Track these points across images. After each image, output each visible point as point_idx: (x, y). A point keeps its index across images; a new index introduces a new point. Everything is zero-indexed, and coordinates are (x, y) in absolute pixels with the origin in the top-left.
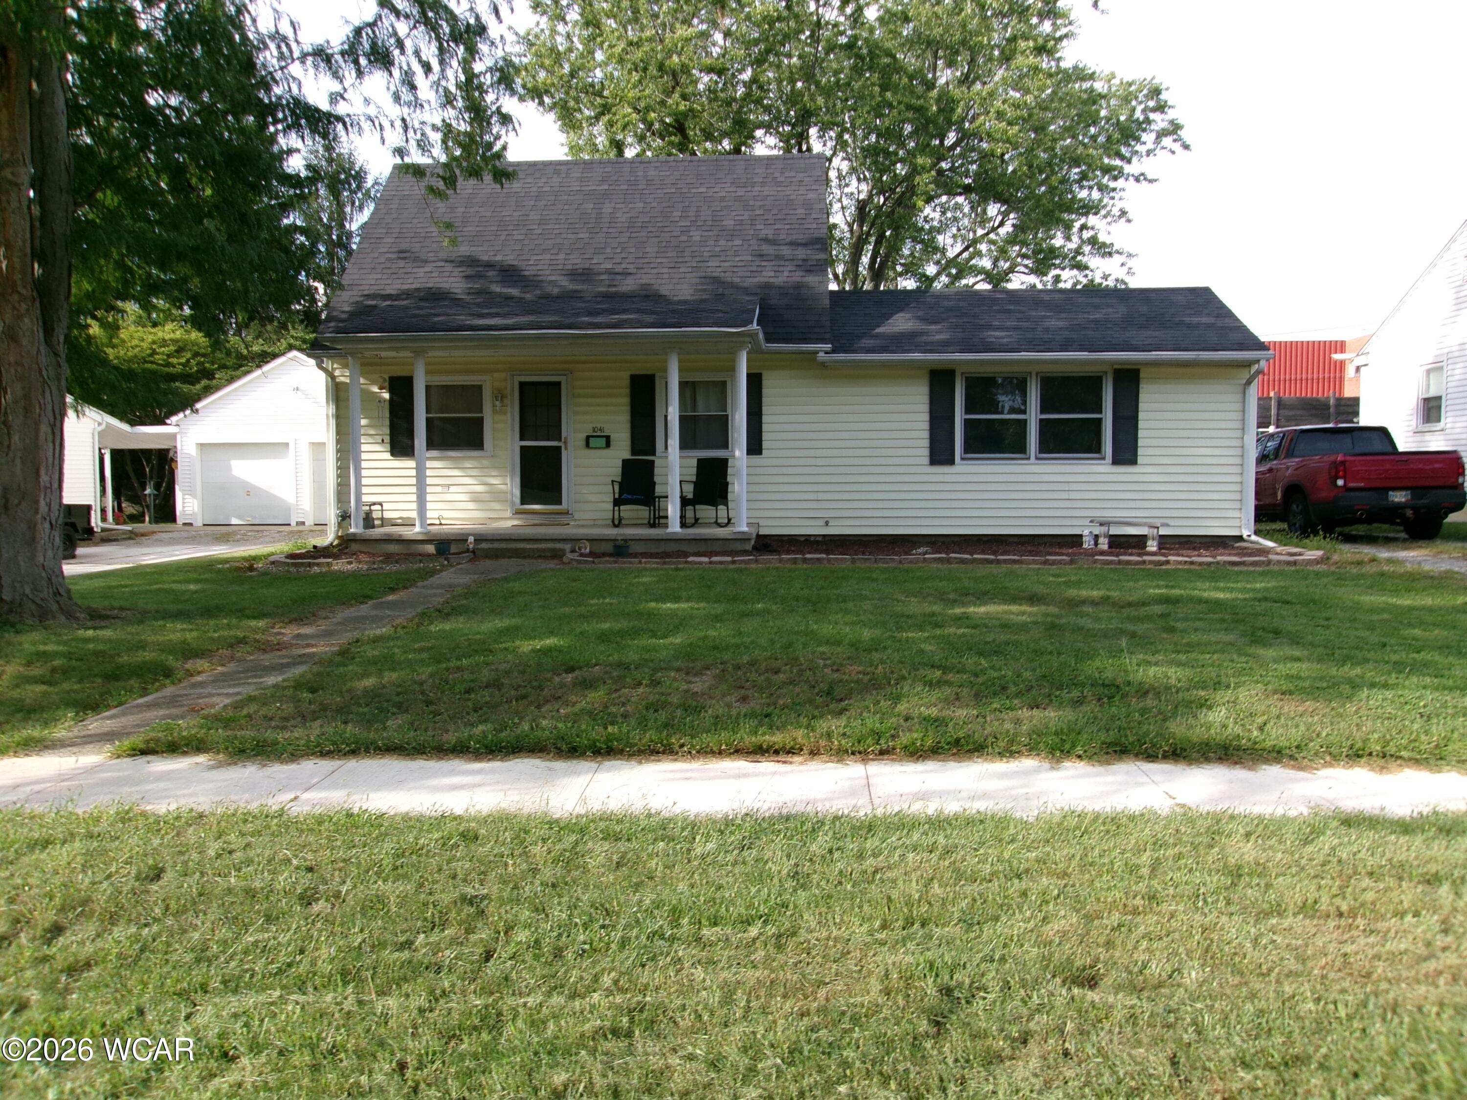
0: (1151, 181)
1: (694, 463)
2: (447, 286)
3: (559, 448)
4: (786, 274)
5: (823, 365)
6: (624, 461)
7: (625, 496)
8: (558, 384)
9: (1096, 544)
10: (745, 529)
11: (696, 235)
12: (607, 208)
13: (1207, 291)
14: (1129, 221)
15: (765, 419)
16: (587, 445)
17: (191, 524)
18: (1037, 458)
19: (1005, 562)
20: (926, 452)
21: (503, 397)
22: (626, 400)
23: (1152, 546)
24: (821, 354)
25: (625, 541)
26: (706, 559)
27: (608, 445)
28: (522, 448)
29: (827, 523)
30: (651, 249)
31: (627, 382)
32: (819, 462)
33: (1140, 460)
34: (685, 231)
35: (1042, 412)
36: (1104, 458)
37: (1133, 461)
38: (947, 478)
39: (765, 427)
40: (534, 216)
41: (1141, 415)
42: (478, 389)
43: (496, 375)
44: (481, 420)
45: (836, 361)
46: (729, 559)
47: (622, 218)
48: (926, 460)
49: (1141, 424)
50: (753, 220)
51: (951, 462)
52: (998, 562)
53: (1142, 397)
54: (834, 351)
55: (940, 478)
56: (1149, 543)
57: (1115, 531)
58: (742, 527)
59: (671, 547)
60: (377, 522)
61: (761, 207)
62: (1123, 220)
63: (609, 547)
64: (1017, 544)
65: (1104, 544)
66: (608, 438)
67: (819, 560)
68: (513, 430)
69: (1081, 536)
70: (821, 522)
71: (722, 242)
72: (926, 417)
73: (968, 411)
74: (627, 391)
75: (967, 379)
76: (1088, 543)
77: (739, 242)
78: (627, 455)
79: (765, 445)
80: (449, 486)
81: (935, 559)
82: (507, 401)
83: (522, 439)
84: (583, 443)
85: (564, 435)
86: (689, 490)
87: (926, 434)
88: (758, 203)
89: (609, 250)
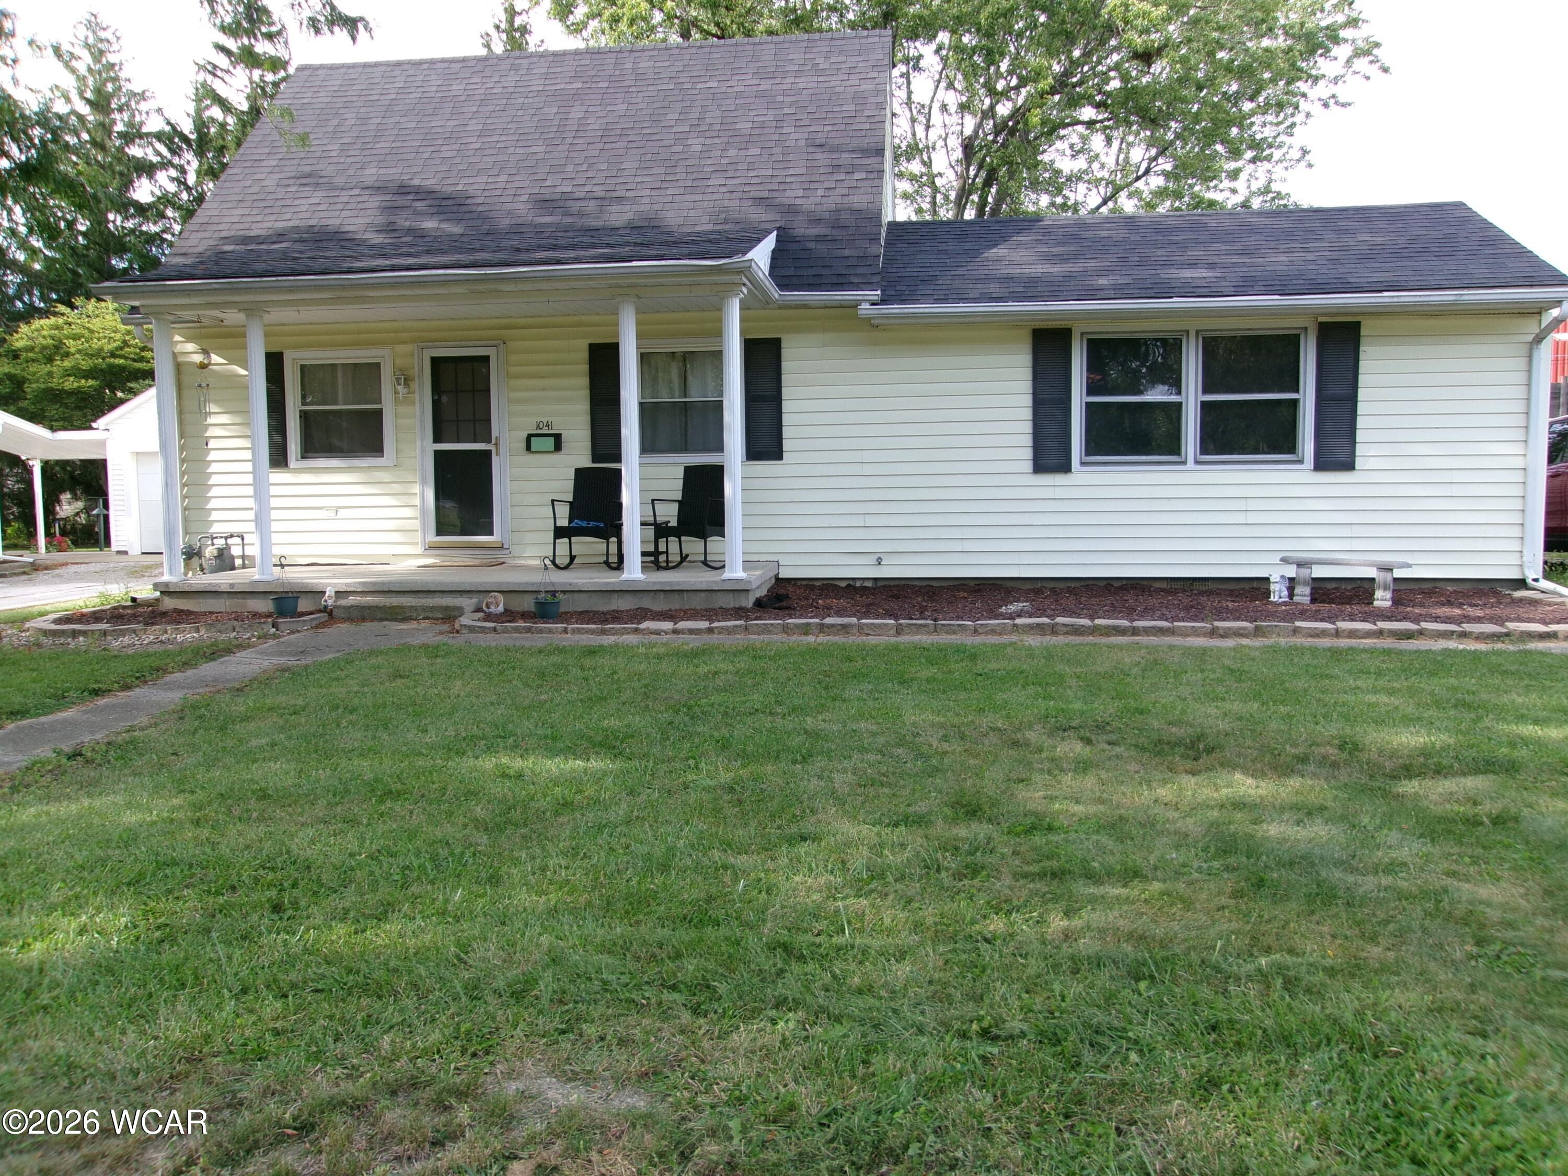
0: (1343, 105)
1: (680, 472)
2: (337, 222)
3: (489, 452)
4: (820, 192)
5: (870, 324)
6: (578, 471)
7: (577, 523)
8: (486, 359)
9: (1291, 595)
10: (740, 574)
11: (696, 144)
12: (577, 112)
13: (1460, 205)
14: (1310, 166)
15: (786, 406)
16: (528, 448)
17: (126, 553)
18: (1197, 462)
19: (1147, 631)
20: (1028, 454)
21: (407, 381)
22: (584, 381)
23: (1382, 599)
24: (865, 306)
25: (554, 593)
26: (667, 625)
27: (558, 447)
28: (437, 453)
29: (879, 562)
30: (629, 165)
31: (584, 355)
32: (867, 469)
33: (1359, 463)
34: (681, 138)
35: (1206, 391)
36: (1301, 462)
37: (1348, 465)
38: (1060, 492)
39: (786, 419)
40: (475, 125)
41: (1362, 394)
42: (375, 368)
43: (400, 348)
44: (379, 413)
45: (887, 317)
46: (704, 624)
47: (595, 125)
48: (1028, 466)
49: (1361, 408)
50: (779, 122)
51: (1066, 468)
52: (1135, 632)
53: (1364, 365)
54: (883, 301)
55: (1049, 493)
56: (1379, 594)
57: (1319, 572)
58: (736, 572)
59: (623, 604)
60: (238, 562)
61: (792, 104)
62: (1303, 164)
63: (528, 604)
64: (1168, 592)
65: (1303, 594)
66: (558, 438)
67: (844, 626)
68: (423, 428)
69: (1267, 580)
70: (872, 560)
71: (733, 152)
72: (1028, 400)
73: (1092, 389)
74: (586, 368)
75: (1090, 341)
76: (1278, 593)
77: (758, 151)
78: (585, 462)
79: (787, 444)
80: (337, 509)
81: (1031, 627)
82: (415, 385)
83: (437, 439)
84: (524, 445)
85: (495, 433)
86: (669, 514)
87: (1028, 427)
88: (788, 99)
89: (570, 168)
